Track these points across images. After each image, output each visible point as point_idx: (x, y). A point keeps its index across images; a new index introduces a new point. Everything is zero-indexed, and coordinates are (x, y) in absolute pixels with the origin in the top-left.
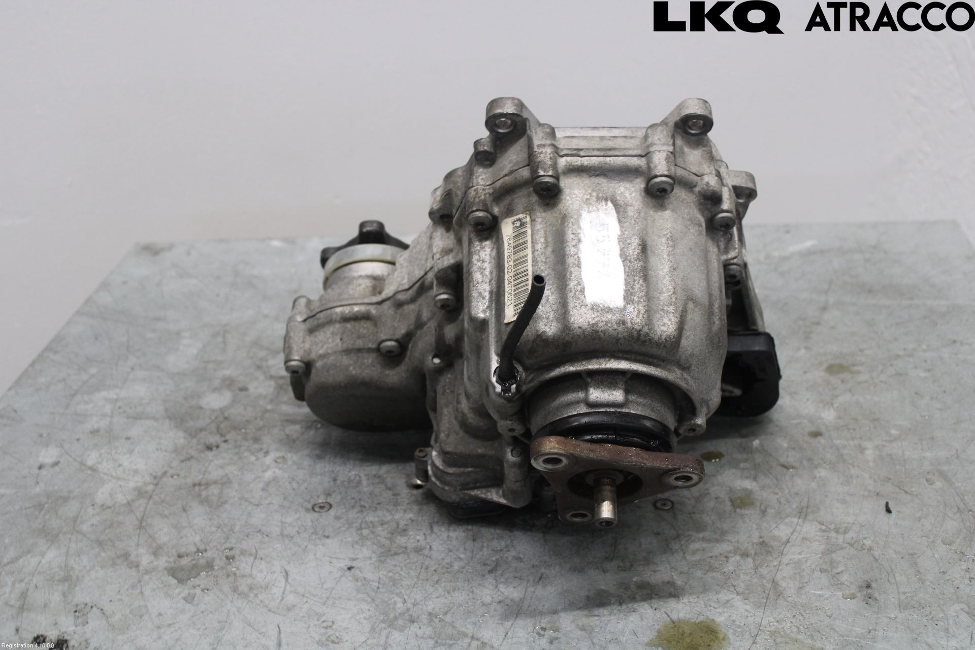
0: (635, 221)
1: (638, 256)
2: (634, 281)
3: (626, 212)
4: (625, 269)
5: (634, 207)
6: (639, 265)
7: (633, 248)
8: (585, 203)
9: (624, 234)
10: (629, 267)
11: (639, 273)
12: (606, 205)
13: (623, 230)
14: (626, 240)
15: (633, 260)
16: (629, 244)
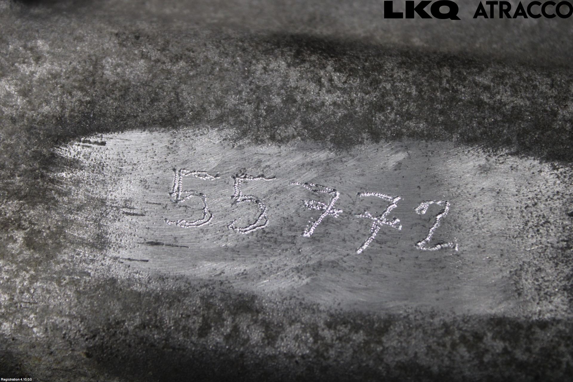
0: (176, 59)
1: (353, 72)
2: (480, 104)
3: (126, 90)
4: (414, 135)
5: (106, 54)
6: (399, 74)
7: (312, 87)
8: (49, 257)
9: (236, 112)
10: (409, 116)
11: (439, 79)
12: (73, 164)
13: (214, 113)
14: (270, 110)
15: (373, 97)
16: (290, 100)
